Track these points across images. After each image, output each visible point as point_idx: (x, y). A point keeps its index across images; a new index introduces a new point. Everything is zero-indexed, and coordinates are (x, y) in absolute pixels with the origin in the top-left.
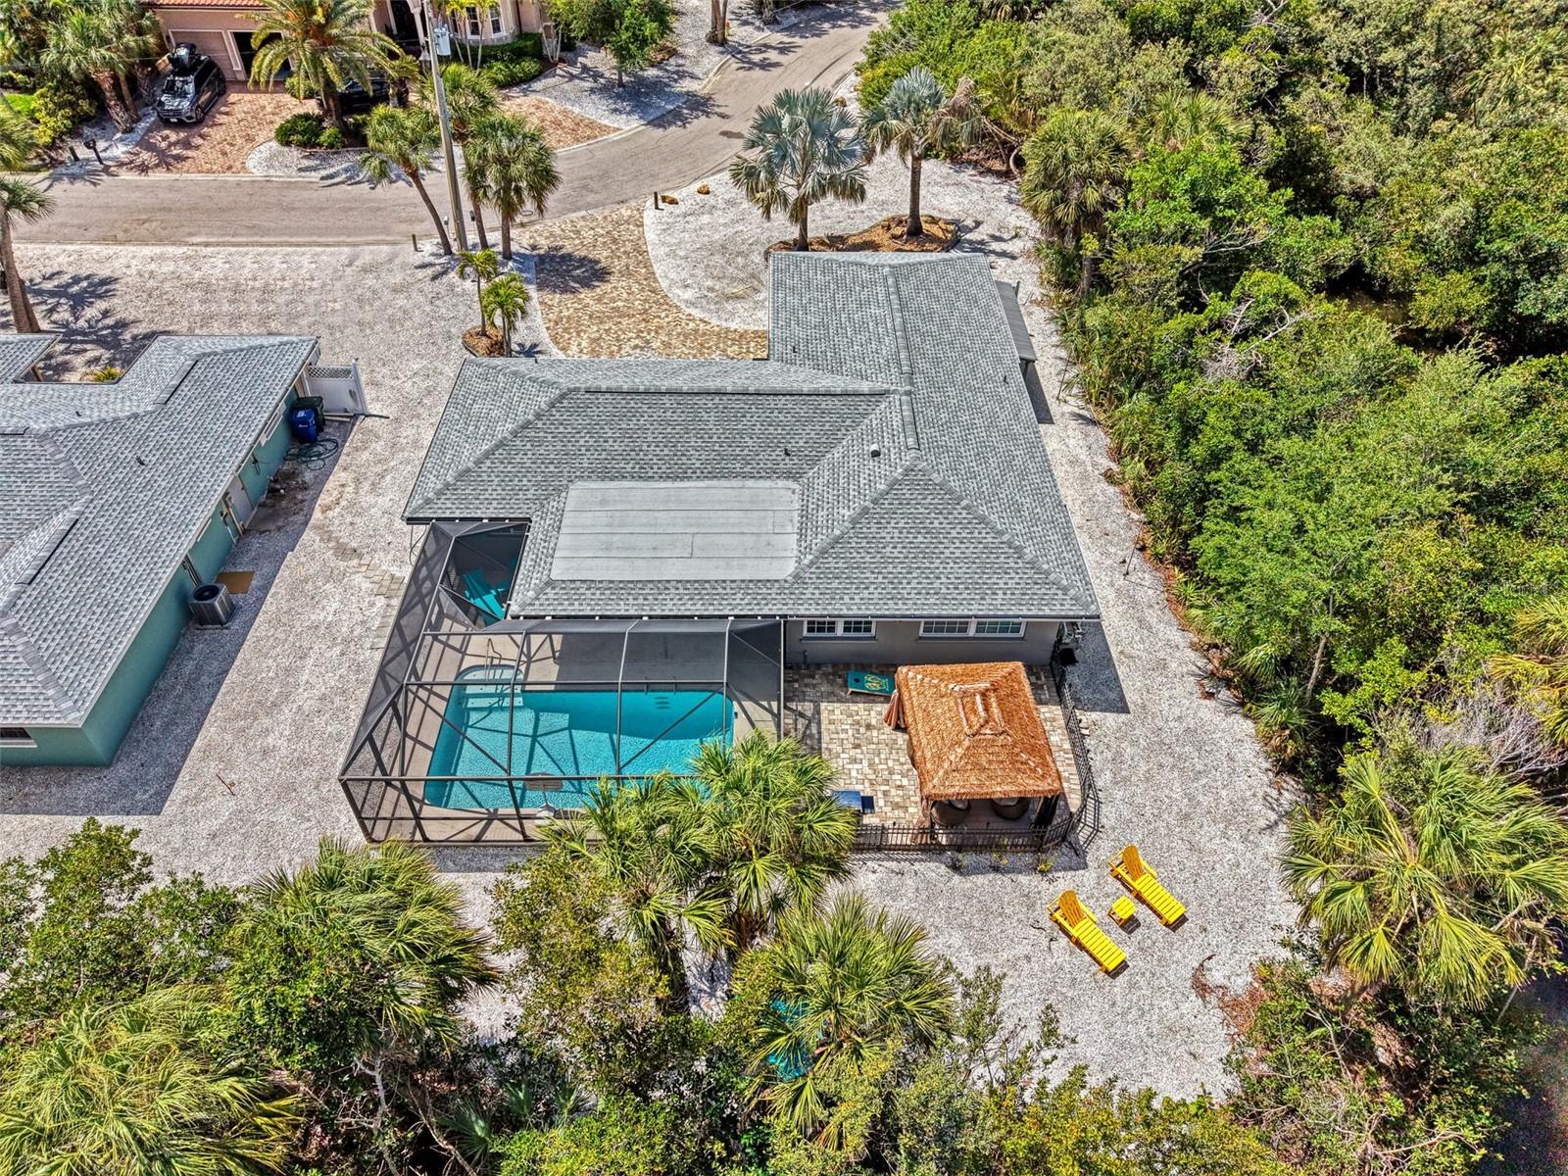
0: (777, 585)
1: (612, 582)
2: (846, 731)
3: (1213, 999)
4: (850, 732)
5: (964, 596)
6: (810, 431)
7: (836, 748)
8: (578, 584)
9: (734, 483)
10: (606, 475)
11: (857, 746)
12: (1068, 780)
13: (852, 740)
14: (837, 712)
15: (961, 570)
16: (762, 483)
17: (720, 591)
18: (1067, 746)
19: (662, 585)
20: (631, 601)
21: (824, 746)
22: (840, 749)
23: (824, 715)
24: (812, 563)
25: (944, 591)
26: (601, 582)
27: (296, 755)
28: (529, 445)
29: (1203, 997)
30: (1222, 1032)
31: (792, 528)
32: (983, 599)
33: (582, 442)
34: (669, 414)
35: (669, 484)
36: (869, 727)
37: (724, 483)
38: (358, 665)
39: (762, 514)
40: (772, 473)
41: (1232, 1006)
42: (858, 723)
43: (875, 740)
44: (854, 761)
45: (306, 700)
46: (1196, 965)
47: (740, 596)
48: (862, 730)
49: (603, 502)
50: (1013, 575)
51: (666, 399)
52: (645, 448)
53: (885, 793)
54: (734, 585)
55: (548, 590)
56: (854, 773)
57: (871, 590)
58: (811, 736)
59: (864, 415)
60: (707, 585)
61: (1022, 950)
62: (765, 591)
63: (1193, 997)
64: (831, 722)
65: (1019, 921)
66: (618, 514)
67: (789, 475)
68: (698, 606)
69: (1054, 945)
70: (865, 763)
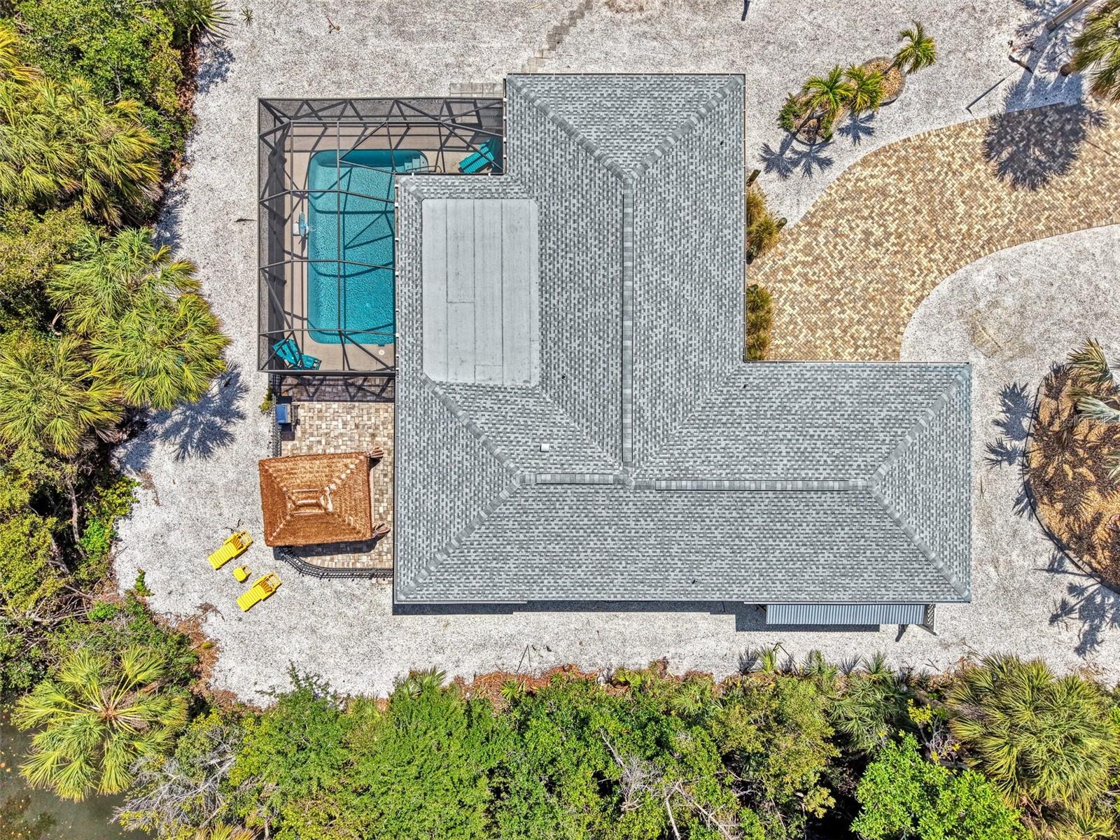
0: (419, 367)
1: (421, 244)
2: (369, 419)
3: (200, 612)
4: (369, 423)
5: (411, 505)
6: (585, 394)
7: (355, 412)
8: (419, 221)
9: (536, 333)
10: (544, 226)
11: (357, 426)
12: (332, 560)
13: (362, 423)
14: (386, 415)
15: (430, 505)
16: (536, 356)
17: (415, 326)
18: (359, 566)
19: (419, 282)
20: (407, 261)
21: (357, 404)
22: (354, 414)
23: (382, 405)
24: (435, 393)
25: (415, 491)
26: (421, 237)
27: (360, 61)
28: (569, 157)
29: (201, 607)
30: (183, 612)
31: (480, 379)
32: (409, 518)
33: (575, 201)
34: (602, 272)
35: (535, 278)
36: (373, 436)
37: (536, 324)
38: (435, 80)
39: (499, 356)
40: (546, 364)
41: (195, 622)
42: (377, 428)
43: (362, 439)
44: (345, 424)
45: (407, 51)
46: (219, 609)
47: (412, 340)
48: (371, 431)
49: (513, 229)
50: (426, 543)
51: (617, 267)
52: (569, 255)
53: (319, 442)
54: (419, 335)
55: (415, 200)
56: (334, 423)
57: (416, 437)
58: (365, 396)
59: (601, 442)
60: (419, 316)
61: (226, 512)
62: (415, 358)
63: (200, 602)
64: (377, 410)
65: (242, 514)
66: (498, 241)
67: (545, 379)
68: (404, 310)
69: (229, 531)
70: (342, 431)
